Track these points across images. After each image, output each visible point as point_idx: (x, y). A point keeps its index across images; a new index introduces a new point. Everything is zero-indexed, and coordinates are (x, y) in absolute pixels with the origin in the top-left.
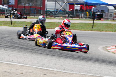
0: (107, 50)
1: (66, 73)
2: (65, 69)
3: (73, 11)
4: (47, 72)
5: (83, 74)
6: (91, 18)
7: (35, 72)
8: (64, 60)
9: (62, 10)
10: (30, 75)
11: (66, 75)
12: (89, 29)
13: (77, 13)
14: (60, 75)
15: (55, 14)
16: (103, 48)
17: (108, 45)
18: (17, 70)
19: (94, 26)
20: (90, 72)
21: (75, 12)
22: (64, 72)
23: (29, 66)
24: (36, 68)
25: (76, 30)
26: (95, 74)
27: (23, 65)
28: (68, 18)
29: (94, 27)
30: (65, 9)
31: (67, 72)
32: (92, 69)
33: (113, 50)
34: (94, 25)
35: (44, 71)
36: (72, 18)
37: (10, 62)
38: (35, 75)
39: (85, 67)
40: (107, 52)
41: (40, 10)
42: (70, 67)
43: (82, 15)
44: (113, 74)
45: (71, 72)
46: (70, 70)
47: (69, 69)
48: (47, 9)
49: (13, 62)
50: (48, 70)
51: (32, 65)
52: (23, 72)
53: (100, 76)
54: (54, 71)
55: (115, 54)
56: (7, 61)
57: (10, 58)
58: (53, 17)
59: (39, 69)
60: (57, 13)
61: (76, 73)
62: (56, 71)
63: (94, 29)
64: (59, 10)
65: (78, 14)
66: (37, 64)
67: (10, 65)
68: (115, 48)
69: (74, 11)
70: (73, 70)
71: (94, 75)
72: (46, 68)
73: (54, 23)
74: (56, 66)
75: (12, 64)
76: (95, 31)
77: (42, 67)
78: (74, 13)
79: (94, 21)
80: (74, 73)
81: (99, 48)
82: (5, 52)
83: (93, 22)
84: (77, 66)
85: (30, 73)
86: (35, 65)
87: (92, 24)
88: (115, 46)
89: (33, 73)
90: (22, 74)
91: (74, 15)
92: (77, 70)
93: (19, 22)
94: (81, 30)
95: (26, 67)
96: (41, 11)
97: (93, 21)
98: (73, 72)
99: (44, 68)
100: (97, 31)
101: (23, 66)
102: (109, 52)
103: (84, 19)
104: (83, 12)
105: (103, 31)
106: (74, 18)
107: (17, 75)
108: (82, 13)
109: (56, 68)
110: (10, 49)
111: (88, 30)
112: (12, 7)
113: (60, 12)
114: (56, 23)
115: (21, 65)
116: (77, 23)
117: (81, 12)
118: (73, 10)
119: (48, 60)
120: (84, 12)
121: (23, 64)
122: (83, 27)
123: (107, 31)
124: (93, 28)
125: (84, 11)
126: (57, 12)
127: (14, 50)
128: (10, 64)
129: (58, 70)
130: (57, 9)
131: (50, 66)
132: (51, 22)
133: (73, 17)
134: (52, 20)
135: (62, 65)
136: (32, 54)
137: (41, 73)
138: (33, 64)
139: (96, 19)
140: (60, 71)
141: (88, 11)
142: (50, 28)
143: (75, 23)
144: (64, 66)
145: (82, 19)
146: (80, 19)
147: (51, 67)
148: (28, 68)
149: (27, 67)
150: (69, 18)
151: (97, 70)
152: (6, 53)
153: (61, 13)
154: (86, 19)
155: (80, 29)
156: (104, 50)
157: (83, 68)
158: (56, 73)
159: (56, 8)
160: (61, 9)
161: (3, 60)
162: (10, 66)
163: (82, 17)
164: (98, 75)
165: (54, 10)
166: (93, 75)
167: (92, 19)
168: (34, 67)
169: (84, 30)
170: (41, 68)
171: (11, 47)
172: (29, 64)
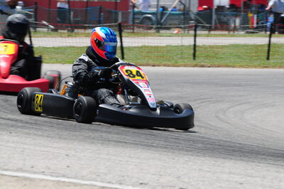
3: (211, 11)
8: (186, 158)
9: (178, 8)
13: (222, 17)
15: (158, 23)
19: (271, 53)
21: (216, 13)
25: (219, 66)
27: (63, 179)
28: (195, 31)
29: (271, 57)
30: (187, 6)
34: (271, 48)
36: (207, 32)
37: (26, 171)
39: (249, 178)
41: (113, 11)
42: (203, 181)
43: (235, 22)
49: (35, 173)
51: (90, 180)
56: (18, 170)
57: (24, 160)
58: (153, 31)
60: (164, 19)
63: (271, 61)
64: (170, 9)
65: (225, 19)
66: (106, 174)
67: (25, 182)
69: (214, 10)
73: (155, 47)
74: (161, 180)
75: (31, 180)
77: (121, 184)
78: (214, 17)
79: (270, 37)
82: (13, 142)
83: (270, 41)
84: (225, 176)
86: (98, 179)
87: (267, 48)
93: (54, 48)
94: (234, 67)
96: (116, 14)
97: (267, 39)
99: (126, 188)
100: (280, 67)
101: (64, 182)
103: (242, 33)
104: (240, 12)
106: (212, 32)
108: (236, 16)
110: (26, 131)
111: (255, 67)
112: (34, 6)
113: (173, 14)
114: (162, 47)
115: (59, 181)
116: (223, 47)
117: (234, 13)
118: (210, 8)
119: (138, 160)
120: (242, 13)
121: (64, 176)
122: (239, 57)
124: (268, 59)
125: (242, 9)
126: (162, 14)
127: (40, 133)
128: (26, 179)
130: (163, 7)
131: (145, 182)
132: (146, 45)
133: (210, 29)
134: (150, 41)
135: (179, 177)
136: (93, 143)
138: (94, 176)
139: (276, 33)
141: (253, 9)
142: (145, 62)
143: (218, 47)
144: (186, 180)
145: (236, 33)
146: (232, 33)
147: (146, 184)
150: (198, 32)
152: (13, 145)
153: (177, 17)
154: (247, 32)
155: (230, 64)
157: (241, 184)
159: (162, 3)
160: (175, 8)
161: (6, 168)
162: (25, 185)
163: (235, 27)
165: (154, 10)
171: (31, 123)
172: (83, 178)
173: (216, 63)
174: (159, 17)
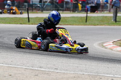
0: (103, 46)
1: (59, 73)
2: (58, 68)
4: (39, 73)
5: (78, 73)
6: (83, 11)
7: (25, 73)
8: (56, 58)
10: (19, 76)
11: (60, 75)
12: (82, 24)
14: (53, 75)
15: (42, 8)
16: (99, 44)
17: (105, 41)
18: (4, 71)
20: (85, 71)
22: (57, 72)
23: (18, 67)
24: (26, 68)
25: (67, 25)
26: (91, 72)
29: (87, 21)
31: (61, 72)
32: (88, 68)
33: (110, 46)
34: (87, 18)
35: (35, 72)
38: (25, 77)
40: (103, 49)
42: (63, 66)
44: (111, 72)
45: (65, 72)
46: (64, 69)
47: (62, 69)
48: (32, 2)
50: (39, 70)
52: (12, 74)
53: (97, 74)
54: (45, 71)
55: (112, 50)
58: (40, 11)
59: (29, 70)
60: (45, 6)
61: (71, 72)
62: (49, 71)
63: (88, 23)
66: (26, 64)
68: (112, 43)
70: (67, 70)
71: (91, 74)
72: (36, 69)
74: (48, 66)
76: (89, 25)
77: (33, 67)
78: (65, 6)
80: (69, 72)
81: (94, 45)
83: (87, 15)
84: (71, 65)
85: (20, 74)
86: (24, 65)
88: (113, 42)
89: (23, 74)
90: (10, 75)
91: (64, 8)
92: (71, 69)
94: (73, 25)
95: (14, 69)
98: (67, 72)
99: (35, 69)
100: (91, 25)
101: (11, 67)
102: (105, 48)
105: (98, 25)
106: (64, 12)
107: (5, 77)
109: (48, 68)
113: (48, 5)
115: (9, 66)
116: (68, 18)
119: (38, 59)
121: (11, 65)
122: (75, 21)
123: (103, 25)
129: (50, 70)
132: (38, 17)
133: (63, 10)
135: (54, 65)
137: (32, 74)
138: (22, 65)
140: (52, 71)
144: (57, 66)
147: (42, 67)
148: (16, 69)
149: (15, 67)
151: (94, 69)
154: (78, 12)
155: (71, 24)
156: (100, 46)
157: (78, 67)
158: (48, 74)
164: (95, 74)
166: (89, 74)
167: (85, 11)
168: (23, 68)
169: (76, 25)
170: (31, 69)
172: (18, 65)
173: (66, 24)
174: (43, 6)
